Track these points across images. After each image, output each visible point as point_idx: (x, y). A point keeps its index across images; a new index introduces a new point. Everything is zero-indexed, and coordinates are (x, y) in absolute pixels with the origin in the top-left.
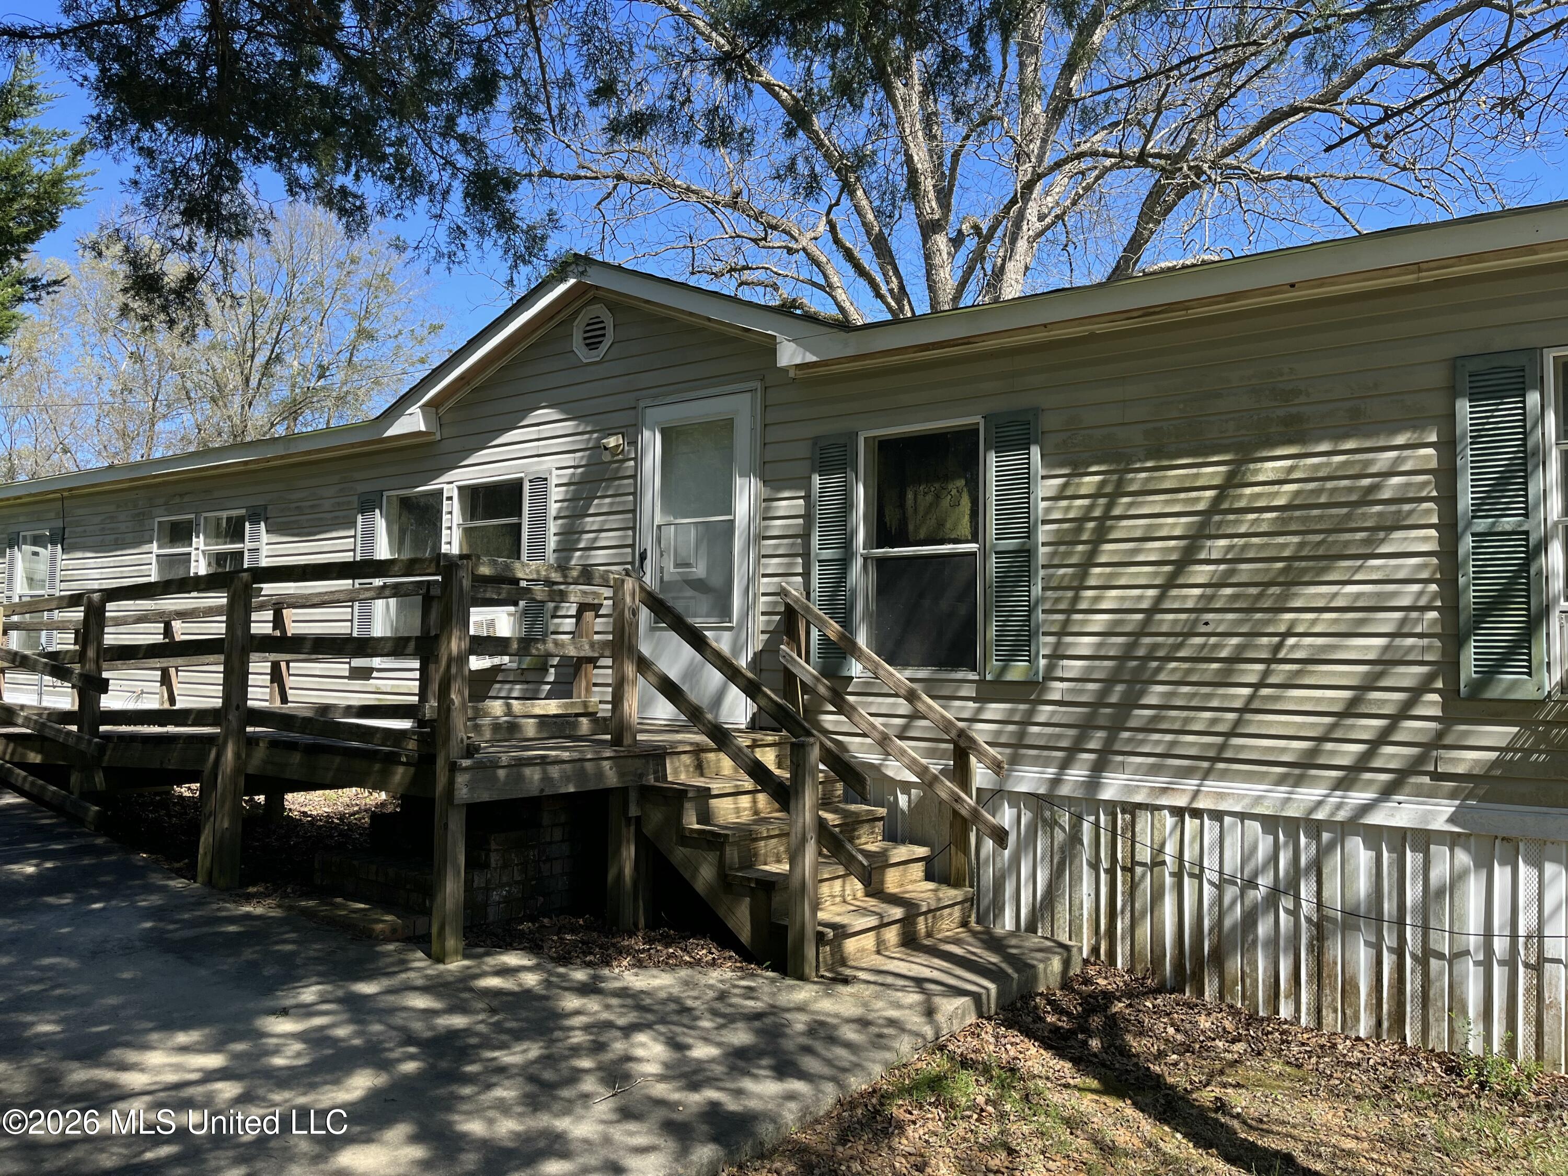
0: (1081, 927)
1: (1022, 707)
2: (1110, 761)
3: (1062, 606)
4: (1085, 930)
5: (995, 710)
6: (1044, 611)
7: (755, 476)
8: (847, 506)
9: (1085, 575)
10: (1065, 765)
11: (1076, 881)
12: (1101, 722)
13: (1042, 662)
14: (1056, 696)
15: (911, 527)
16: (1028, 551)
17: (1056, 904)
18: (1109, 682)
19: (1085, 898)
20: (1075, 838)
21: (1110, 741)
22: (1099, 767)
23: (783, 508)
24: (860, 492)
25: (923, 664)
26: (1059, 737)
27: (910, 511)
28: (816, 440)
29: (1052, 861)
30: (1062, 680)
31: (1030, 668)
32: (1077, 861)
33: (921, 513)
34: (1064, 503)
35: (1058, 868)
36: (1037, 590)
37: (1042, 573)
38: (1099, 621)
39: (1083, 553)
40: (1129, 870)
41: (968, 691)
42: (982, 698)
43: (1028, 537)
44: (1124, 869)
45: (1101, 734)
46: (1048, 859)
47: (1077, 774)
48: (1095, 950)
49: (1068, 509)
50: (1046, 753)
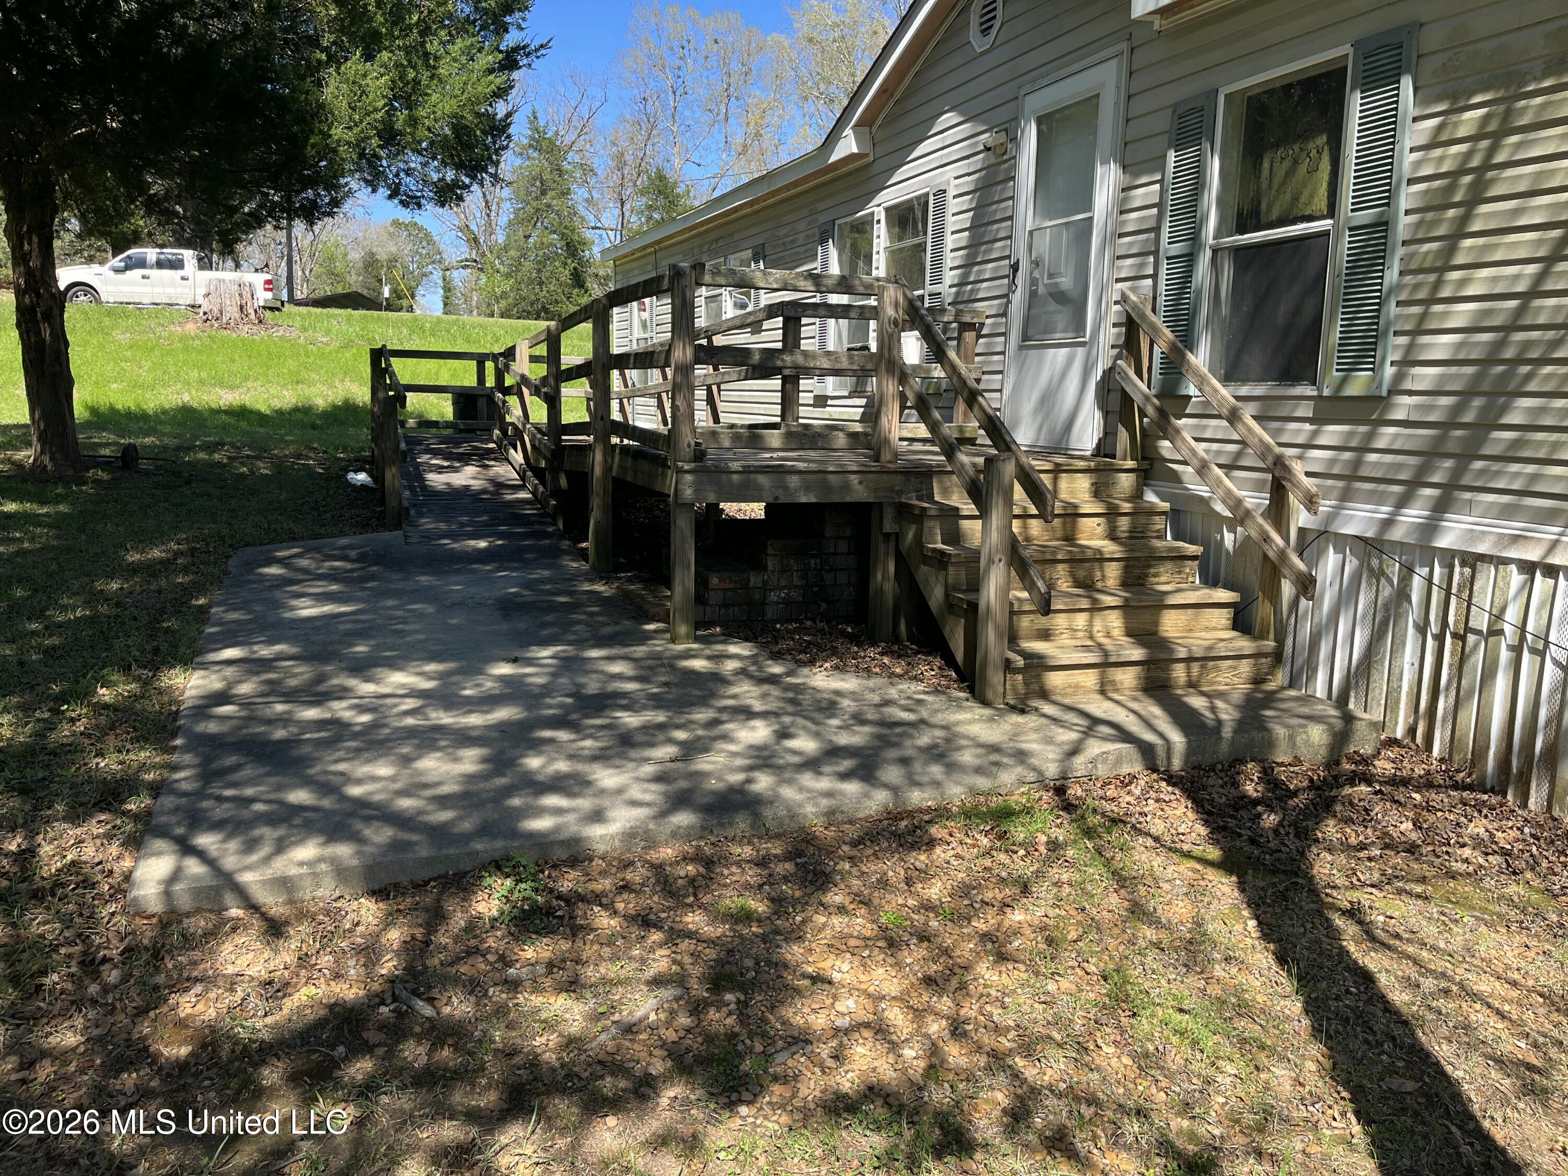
0: (1398, 702)
1: (1363, 429)
2: (1456, 499)
3: (1421, 295)
4: (1402, 706)
5: (1333, 433)
6: (1398, 304)
7: (1115, 161)
8: (1198, 186)
9: (1452, 250)
10: (1402, 502)
11: (1398, 646)
12: (1451, 447)
13: (1389, 371)
14: (1400, 415)
15: (1264, 206)
16: (1386, 223)
17: (1373, 671)
18: (1466, 395)
19: (1407, 667)
20: (1403, 594)
21: (1457, 473)
22: (1441, 507)
23: (1140, 196)
24: (1215, 166)
25: (1261, 379)
26: (1399, 466)
27: (1264, 185)
28: (1175, 106)
29: (1374, 620)
30: (1411, 393)
31: (1373, 379)
32: (1401, 623)
33: (1276, 185)
34: (1438, 152)
35: (1379, 628)
36: (1392, 275)
37: (1400, 251)
38: (1463, 313)
39: (1454, 219)
40: (1460, 637)
41: (1306, 410)
42: (1318, 420)
43: (1388, 204)
44: (1455, 636)
45: (1448, 463)
46: (1370, 617)
47: (1414, 515)
48: (1412, 731)
49: (1441, 159)
50: (1382, 487)
